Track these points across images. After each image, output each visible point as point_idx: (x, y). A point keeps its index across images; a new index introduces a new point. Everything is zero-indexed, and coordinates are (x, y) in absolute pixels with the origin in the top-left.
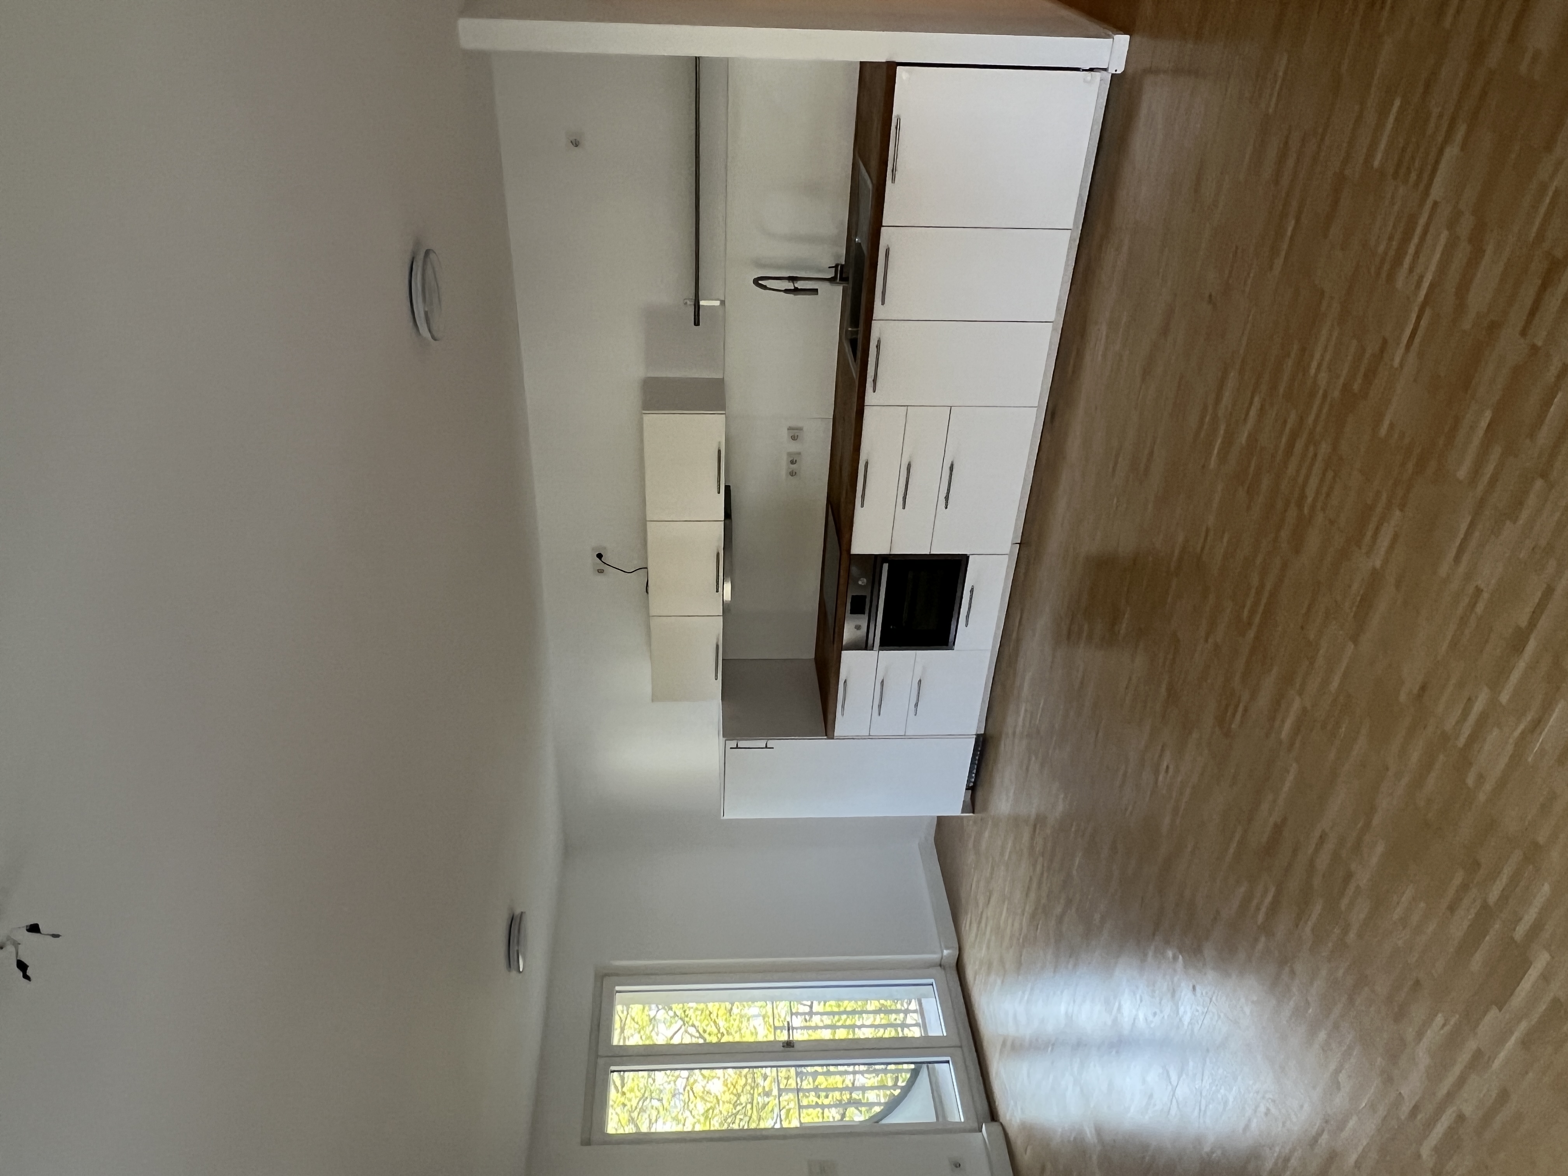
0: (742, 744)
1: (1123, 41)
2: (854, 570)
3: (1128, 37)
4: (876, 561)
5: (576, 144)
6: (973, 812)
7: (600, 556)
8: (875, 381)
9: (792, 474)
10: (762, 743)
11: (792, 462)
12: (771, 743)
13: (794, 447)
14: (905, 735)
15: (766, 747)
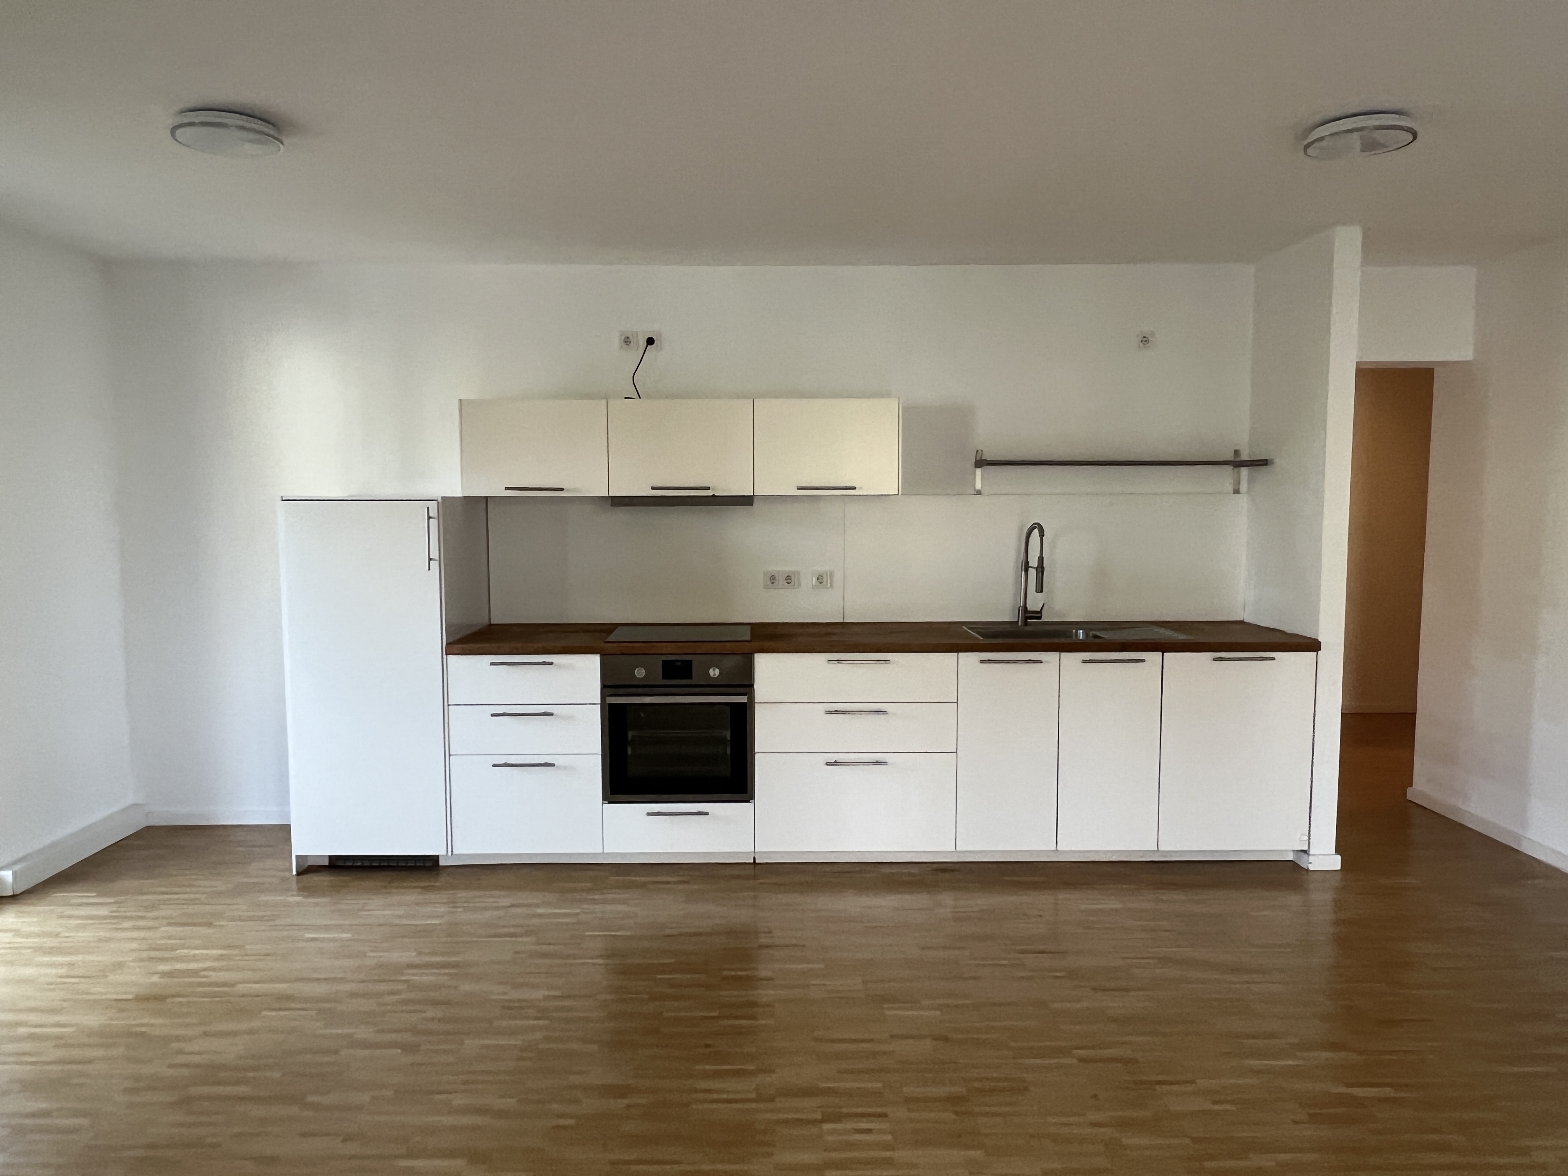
0: (434, 523)
1: (1335, 863)
2: (731, 662)
3: (1339, 867)
4: (747, 686)
5: (1145, 340)
6: (298, 874)
7: (650, 341)
8: (990, 661)
9: (773, 579)
10: (435, 554)
11: (788, 579)
12: (435, 565)
13: (808, 580)
14: (450, 755)
15: (430, 559)
